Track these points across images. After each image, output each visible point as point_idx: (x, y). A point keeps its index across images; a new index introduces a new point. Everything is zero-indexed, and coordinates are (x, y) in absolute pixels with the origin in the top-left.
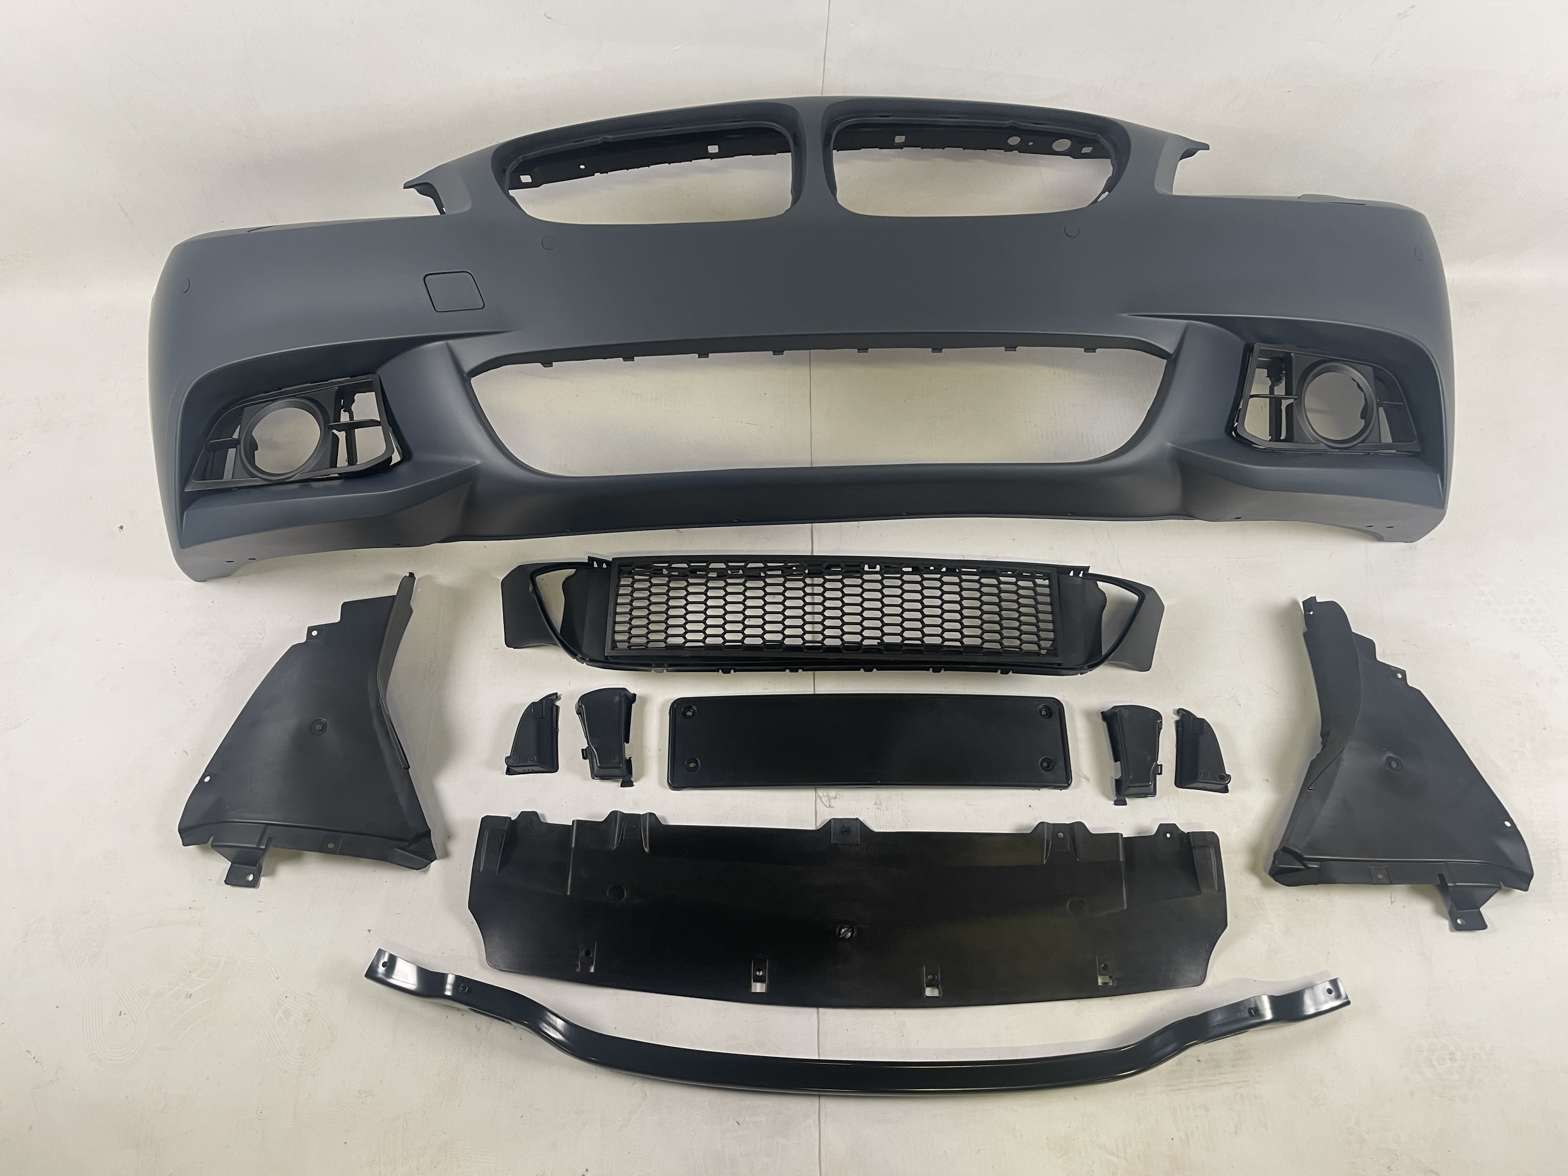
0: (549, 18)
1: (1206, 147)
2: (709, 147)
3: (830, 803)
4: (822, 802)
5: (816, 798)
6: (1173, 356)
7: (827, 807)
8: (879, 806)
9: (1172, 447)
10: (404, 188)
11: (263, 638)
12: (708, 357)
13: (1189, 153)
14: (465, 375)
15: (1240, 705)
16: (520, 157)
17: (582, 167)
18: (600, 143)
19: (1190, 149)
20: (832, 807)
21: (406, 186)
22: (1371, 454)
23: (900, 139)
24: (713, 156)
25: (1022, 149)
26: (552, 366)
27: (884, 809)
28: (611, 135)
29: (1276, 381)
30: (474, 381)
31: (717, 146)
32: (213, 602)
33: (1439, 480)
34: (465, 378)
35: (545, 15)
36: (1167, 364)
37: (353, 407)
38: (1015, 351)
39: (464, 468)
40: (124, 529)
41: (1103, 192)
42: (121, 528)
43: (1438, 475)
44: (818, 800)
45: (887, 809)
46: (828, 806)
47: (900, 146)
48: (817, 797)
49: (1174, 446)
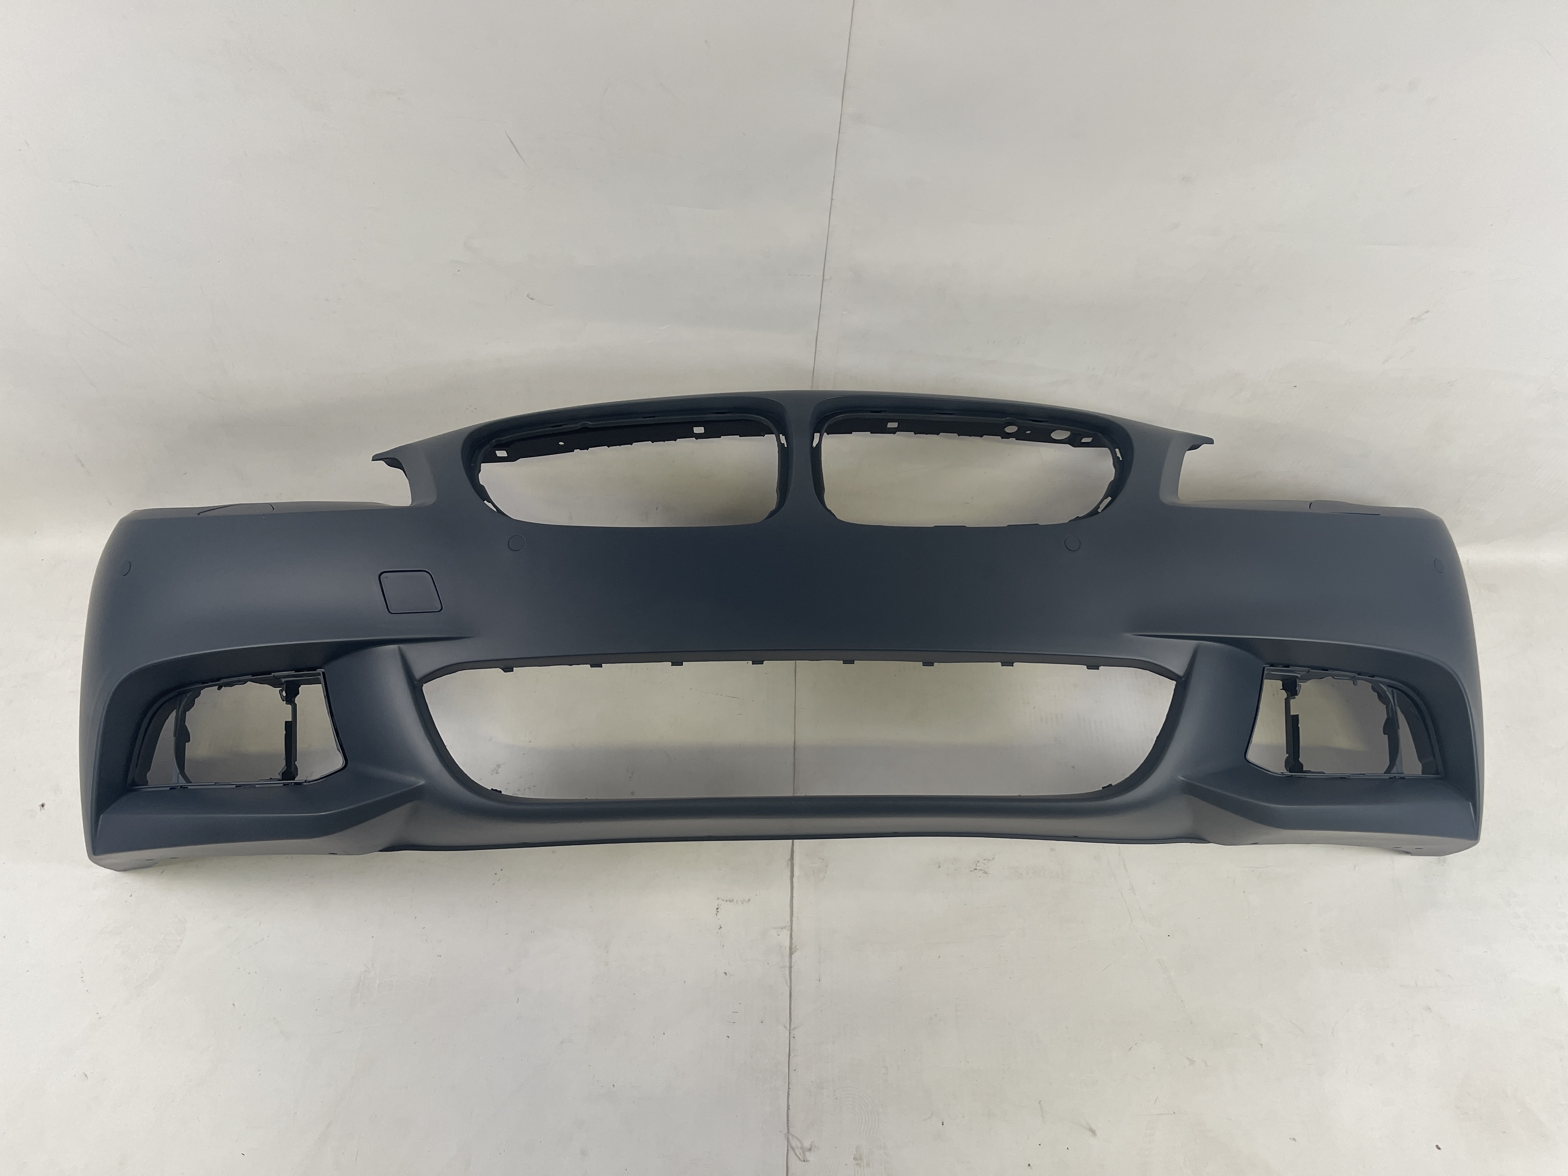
0: (532, 299)
1: (1210, 441)
2: (694, 428)
3: (804, 1155)
4: (796, 1154)
5: (788, 1150)
6: (1183, 679)
7: (802, 1161)
8: (858, 1162)
9: (1183, 780)
10: (372, 460)
11: (181, 940)
12: (682, 665)
13: (1194, 447)
14: (416, 683)
15: (1262, 1045)
16: (494, 441)
17: (561, 443)
18: (579, 428)
19: (1196, 442)
20: (807, 1161)
21: (375, 459)
22: (1397, 777)
23: (892, 425)
24: (698, 436)
25: (1020, 436)
26: (513, 671)
27: (865, 1165)
28: (590, 421)
29: (1292, 695)
30: (426, 688)
31: (703, 428)
32: (131, 896)
33: (1471, 807)
34: (416, 687)
35: (528, 296)
36: (1176, 685)
37: (297, 700)
38: (1013, 666)
39: (409, 788)
40: (45, 807)
41: (1105, 497)
42: (43, 806)
43: (1470, 803)
44: (791, 1152)
45: (868, 1165)
46: (802, 1159)
47: (893, 431)
48: (790, 1149)
49: (1185, 779)
